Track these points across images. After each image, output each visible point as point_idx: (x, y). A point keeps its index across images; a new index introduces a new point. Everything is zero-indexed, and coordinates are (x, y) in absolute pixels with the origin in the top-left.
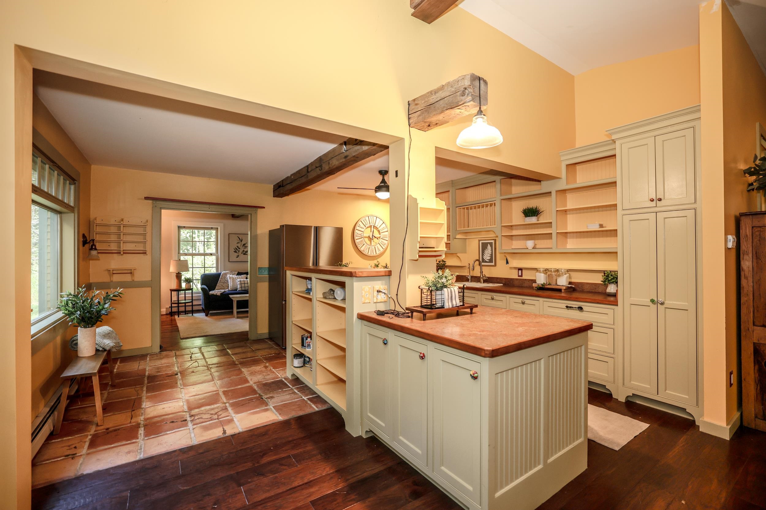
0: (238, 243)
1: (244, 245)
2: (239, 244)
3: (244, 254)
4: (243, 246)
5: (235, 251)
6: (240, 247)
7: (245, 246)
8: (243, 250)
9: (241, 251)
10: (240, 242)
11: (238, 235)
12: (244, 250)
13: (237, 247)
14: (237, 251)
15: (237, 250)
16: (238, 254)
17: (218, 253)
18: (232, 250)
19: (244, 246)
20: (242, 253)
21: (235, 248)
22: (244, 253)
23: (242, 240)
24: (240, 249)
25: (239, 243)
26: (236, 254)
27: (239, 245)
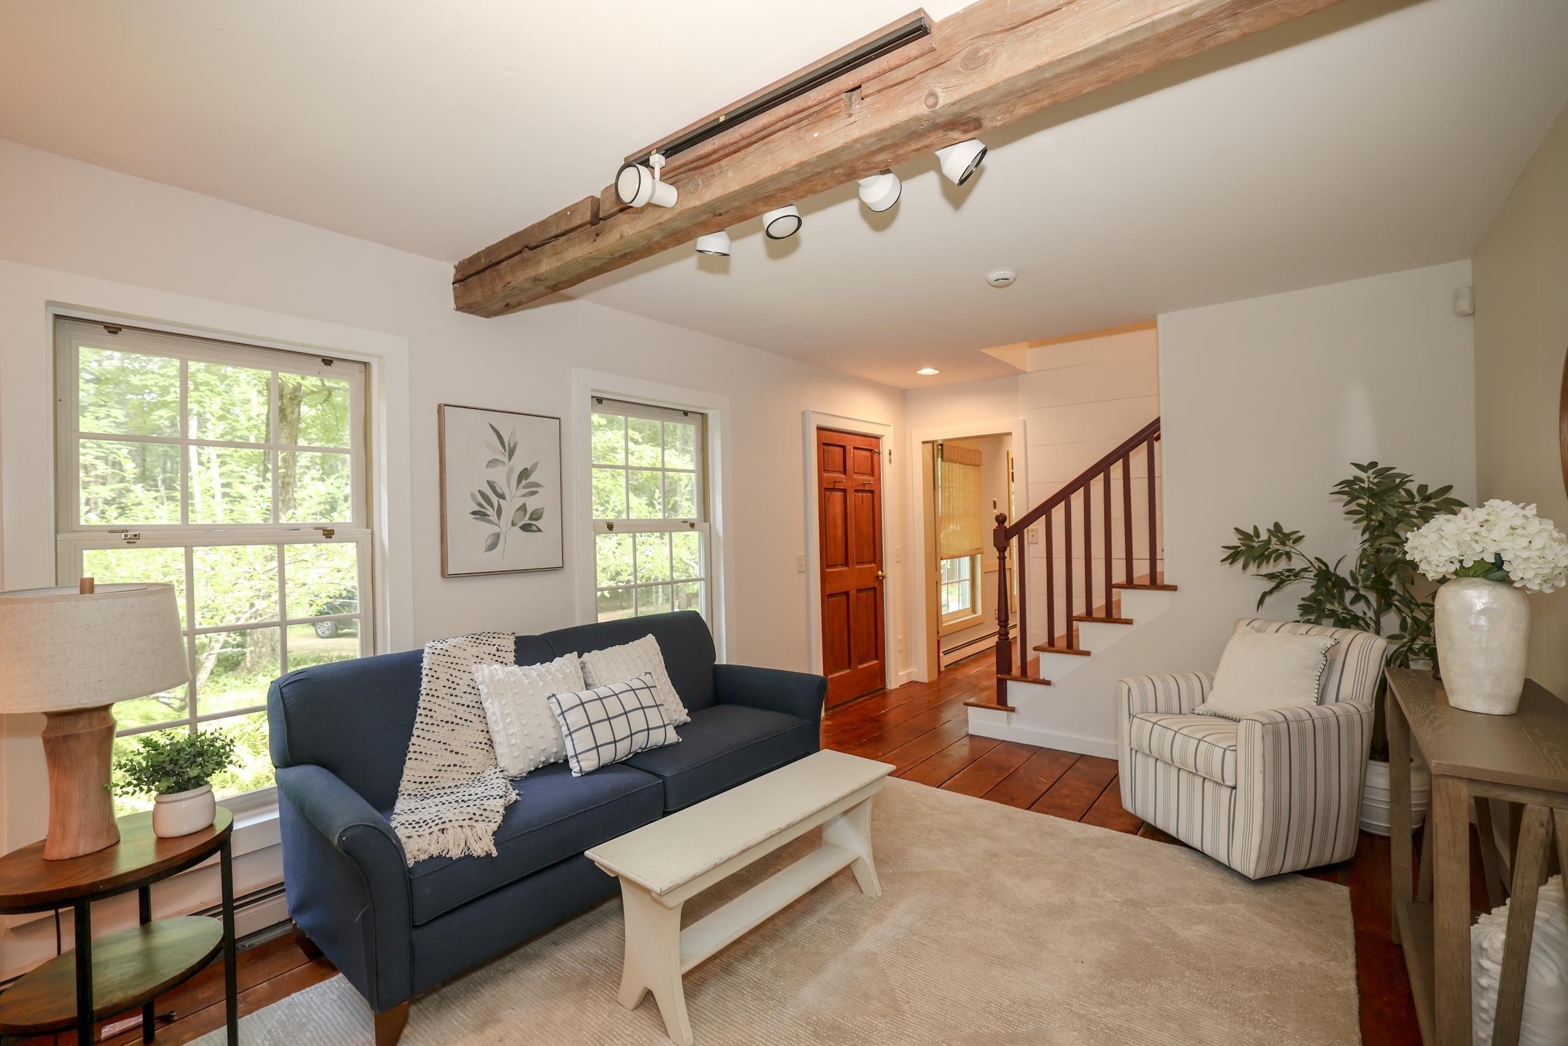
0: (493, 463)
1: (525, 474)
2: (500, 468)
3: (526, 528)
4: (519, 481)
5: (477, 508)
6: (502, 487)
7: (531, 479)
8: (518, 503)
9: (510, 508)
10: (506, 459)
11: (497, 420)
12: (523, 508)
13: (491, 485)
14: (490, 511)
15: (492, 507)
16: (495, 530)
17: (369, 524)
18: (461, 504)
19: (524, 482)
20: (513, 524)
21: (482, 494)
22: (526, 521)
23: (515, 446)
24: (502, 496)
25: (502, 462)
26: (485, 530)
27: (499, 476)
